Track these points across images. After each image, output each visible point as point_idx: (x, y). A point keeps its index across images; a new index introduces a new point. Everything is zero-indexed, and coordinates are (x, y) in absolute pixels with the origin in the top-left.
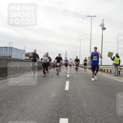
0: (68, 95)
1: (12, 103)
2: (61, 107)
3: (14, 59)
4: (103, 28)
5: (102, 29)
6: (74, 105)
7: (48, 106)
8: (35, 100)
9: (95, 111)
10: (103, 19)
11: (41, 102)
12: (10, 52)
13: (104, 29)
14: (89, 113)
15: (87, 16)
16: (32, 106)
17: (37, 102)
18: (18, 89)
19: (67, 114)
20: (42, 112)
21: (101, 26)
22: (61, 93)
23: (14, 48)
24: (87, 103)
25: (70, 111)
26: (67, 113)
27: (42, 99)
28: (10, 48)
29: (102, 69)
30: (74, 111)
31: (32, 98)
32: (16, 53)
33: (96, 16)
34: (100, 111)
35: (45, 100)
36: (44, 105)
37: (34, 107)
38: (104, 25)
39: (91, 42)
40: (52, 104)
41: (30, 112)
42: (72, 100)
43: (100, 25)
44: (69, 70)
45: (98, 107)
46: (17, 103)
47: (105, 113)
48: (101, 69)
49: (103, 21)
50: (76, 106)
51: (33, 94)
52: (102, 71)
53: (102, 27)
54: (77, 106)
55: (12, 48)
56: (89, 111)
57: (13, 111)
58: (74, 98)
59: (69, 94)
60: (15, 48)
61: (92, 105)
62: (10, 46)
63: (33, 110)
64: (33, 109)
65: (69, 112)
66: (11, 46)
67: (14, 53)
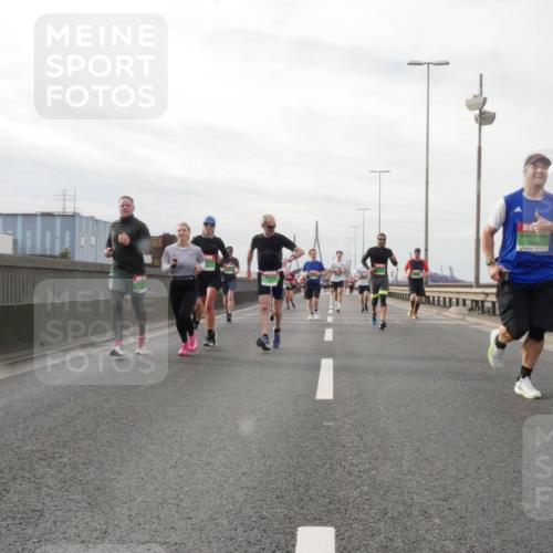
0: (329, 421)
1: (84, 464)
2: (300, 474)
3: (85, 264)
4: (481, 113)
5: (476, 119)
6: (361, 467)
7: (243, 474)
8: (182, 446)
9: (457, 489)
10: (481, 76)
11: (209, 454)
12: (68, 235)
13: (485, 118)
14: (430, 501)
15: (410, 64)
16: (171, 474)
17: (191, 455)
18: (108, 401)
19: (331, 507)
20: (218, 502)
21: (470, 106)
22: (298, 415)
23: (82, 217)
24: (417, 455)
25: (341, 494)
26: (330, 502)
27: (214, 443)
28: (64, 216)
29: (483, 302)
30: (361, 493)
31: (169, 437)
32: (93, 239)
33: (447, 63)
34: (477, 494)
35: (228, 448)
36: (226, 467)
37: (180, 477)
38: (485, 99)
39: (427, 182)
40: (262, 462)
41: (161, 501)
42: (349, 445)
43: (467, 101)
44: (330, 312)
45: (466, 475)
46: (102, 463)
47: (501, 499)
48: (477, 302)
49: (481, 86)
50: (369, 469)
51: (172, 418)
52: (483, 312)
53: (477, 112)
54: (374, 472)
55: (74, 216)
56: (426, 493)
57: (86, 497)
58: (358, 435)
59: (334, 419)
60: (87, 218)
61: (439, 464)
62: (64, 209)
63: (176, 490)
64: (174, 487)
65: (339, 500)
66: (70, 210)
67: (83, 239)
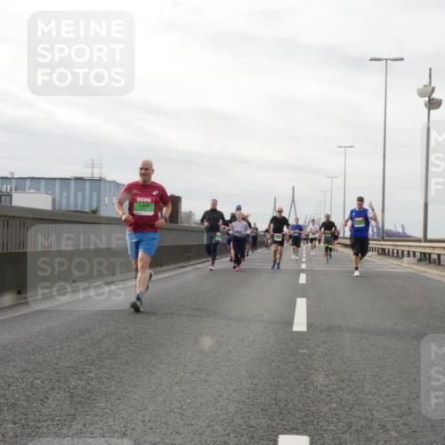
0: (304, 349)
4: (430, 100)
5: (425, 104)
7: (235, 391)
9: (409, 408)
10: (430, 69)
12: (95, 194)
13: (434, 104)
14: (387, 417)
15: (371, 60)
16: (176, 388)
17: (192, 373)
18: (125, 328)
19: (306, 419)
20: (214, 412)
21: (421, 94)
22: (279, 343)
23: (106, 181)
24: (376, 378)
25: (314, 409)
26: (305, 416)
27: (211, 365)
28: (92, 180)
29: (430, 254)
30: (331, 409)
31: (174, 359)
32: (115, 198)
33: (402, 59)
38: (434, 88)
39: (385, 155)
41: (168, 410)
42: (320, 369)
43: (419, 90)
44: (304, 260)
48: (424, 254)
49: (430, 77)
50: (337, 389)
52: (430, 263)
53: (426, 99)
54: (341, 392)
55: (100, 180)
56: (384, 410)
57: (109, 405)
58: (327, 361)
59: (308, 347)
60: (111, 182)
61: (396, 387)
62: (92, 175)
63: (180, 402)
64: (179, 399)
65: (313, 414)
67: (107, 198)
